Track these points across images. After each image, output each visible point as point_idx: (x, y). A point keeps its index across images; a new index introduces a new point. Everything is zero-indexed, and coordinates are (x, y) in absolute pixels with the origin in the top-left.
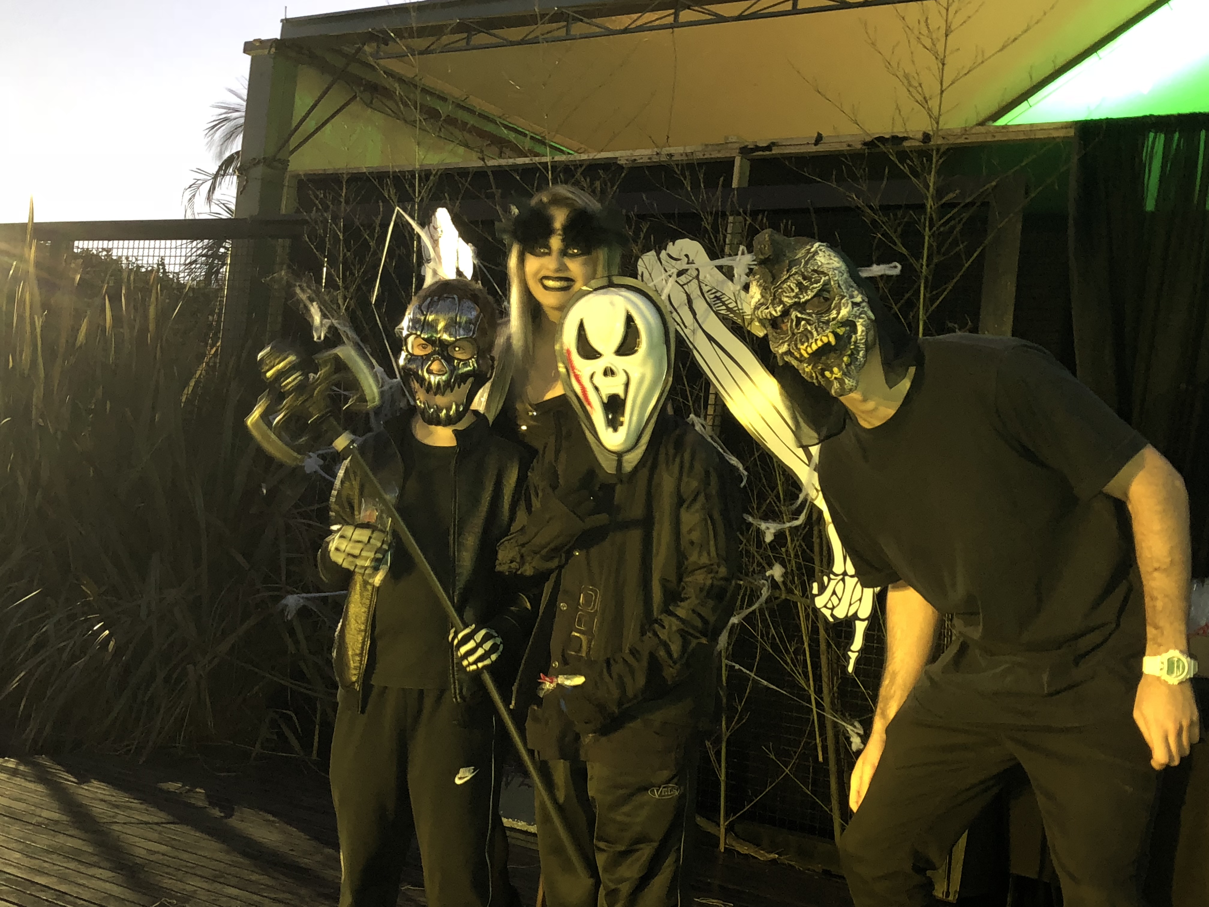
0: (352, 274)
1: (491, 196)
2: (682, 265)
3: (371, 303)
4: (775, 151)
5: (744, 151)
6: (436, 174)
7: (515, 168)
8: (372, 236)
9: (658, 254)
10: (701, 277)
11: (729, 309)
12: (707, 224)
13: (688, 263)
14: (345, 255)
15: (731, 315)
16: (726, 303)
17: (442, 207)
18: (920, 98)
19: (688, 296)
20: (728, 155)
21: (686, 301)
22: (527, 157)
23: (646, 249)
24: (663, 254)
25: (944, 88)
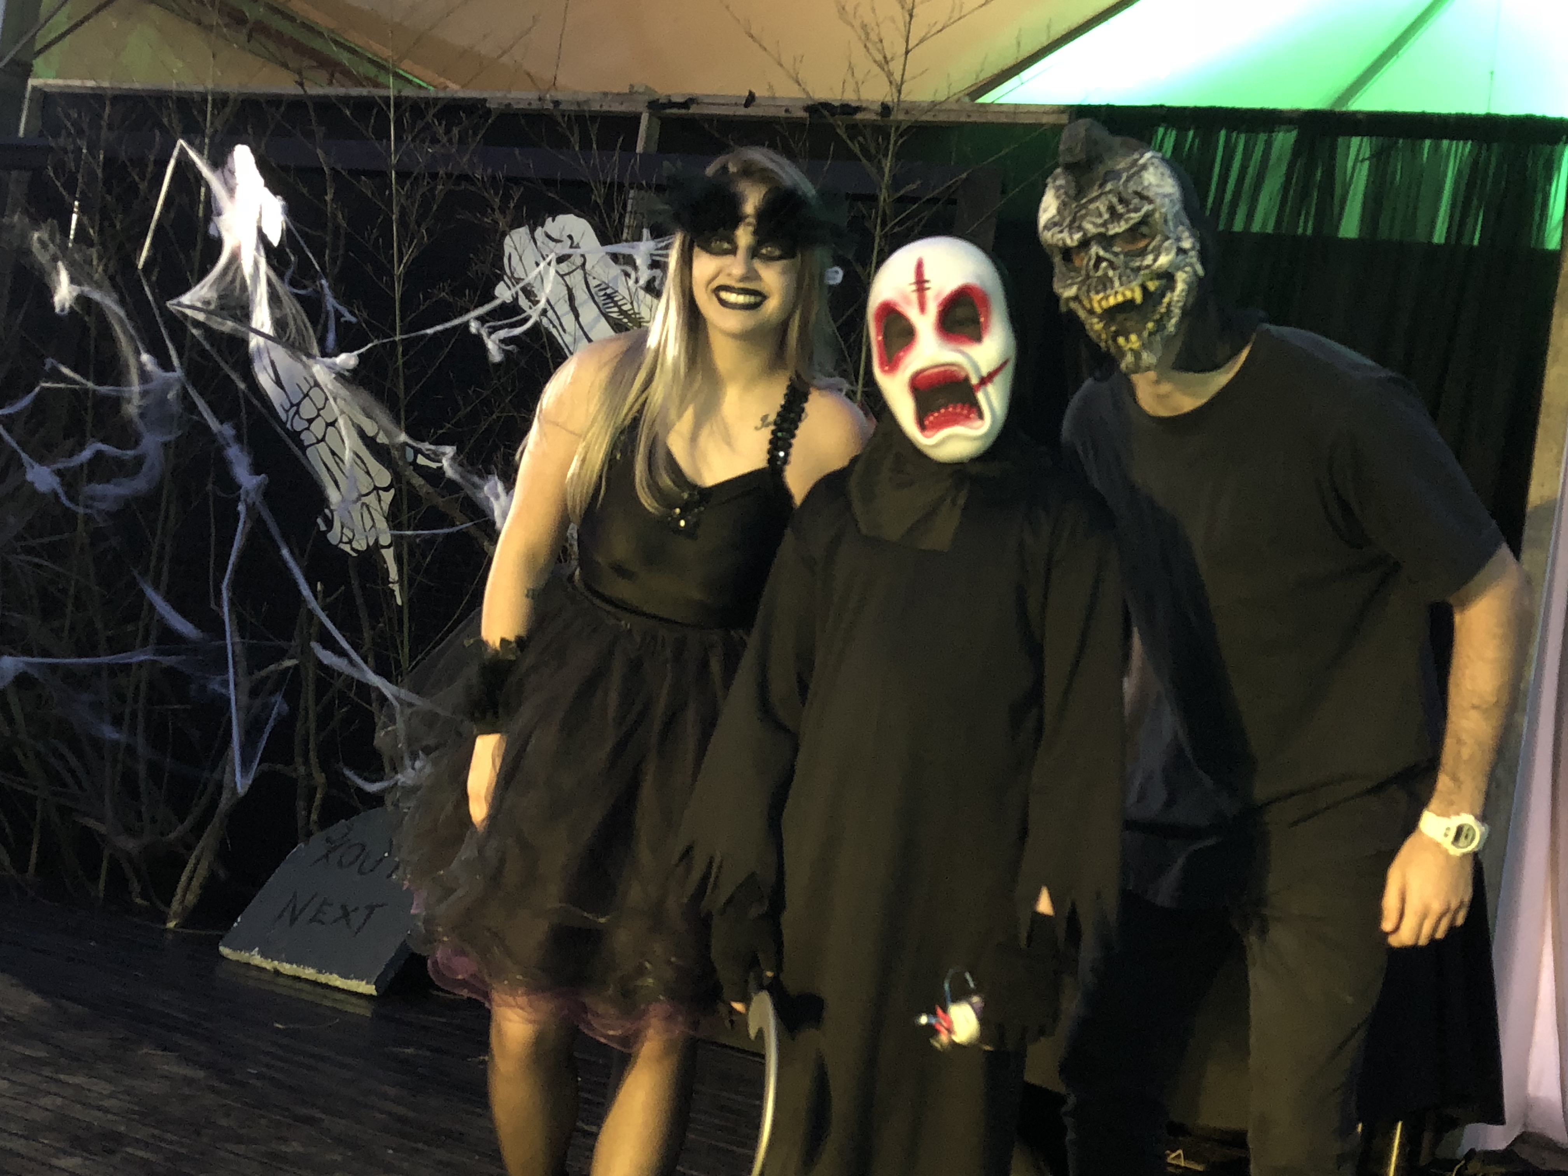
0: (112, 226)
1: (309, 135)
2: (564, 249)
3: (137, 268)
4: (694, 110)
5: (655, 106)
6: (236, 99)
7: (346, 100)
8: (143, 178)
9: (532, 231)
10: (588, 266)
11: (622, 312)
12: (598, 196)
13: (571, 247)
14: (103, 199)
15: (625, 320)
16: (620, 303)
17: (243, 143)
19: (570, 291)
20: (632, 109)
21: (567, 297)
22: (364, 86)
23: (516, 224)
24: (539, 232)
25: (910, 48)
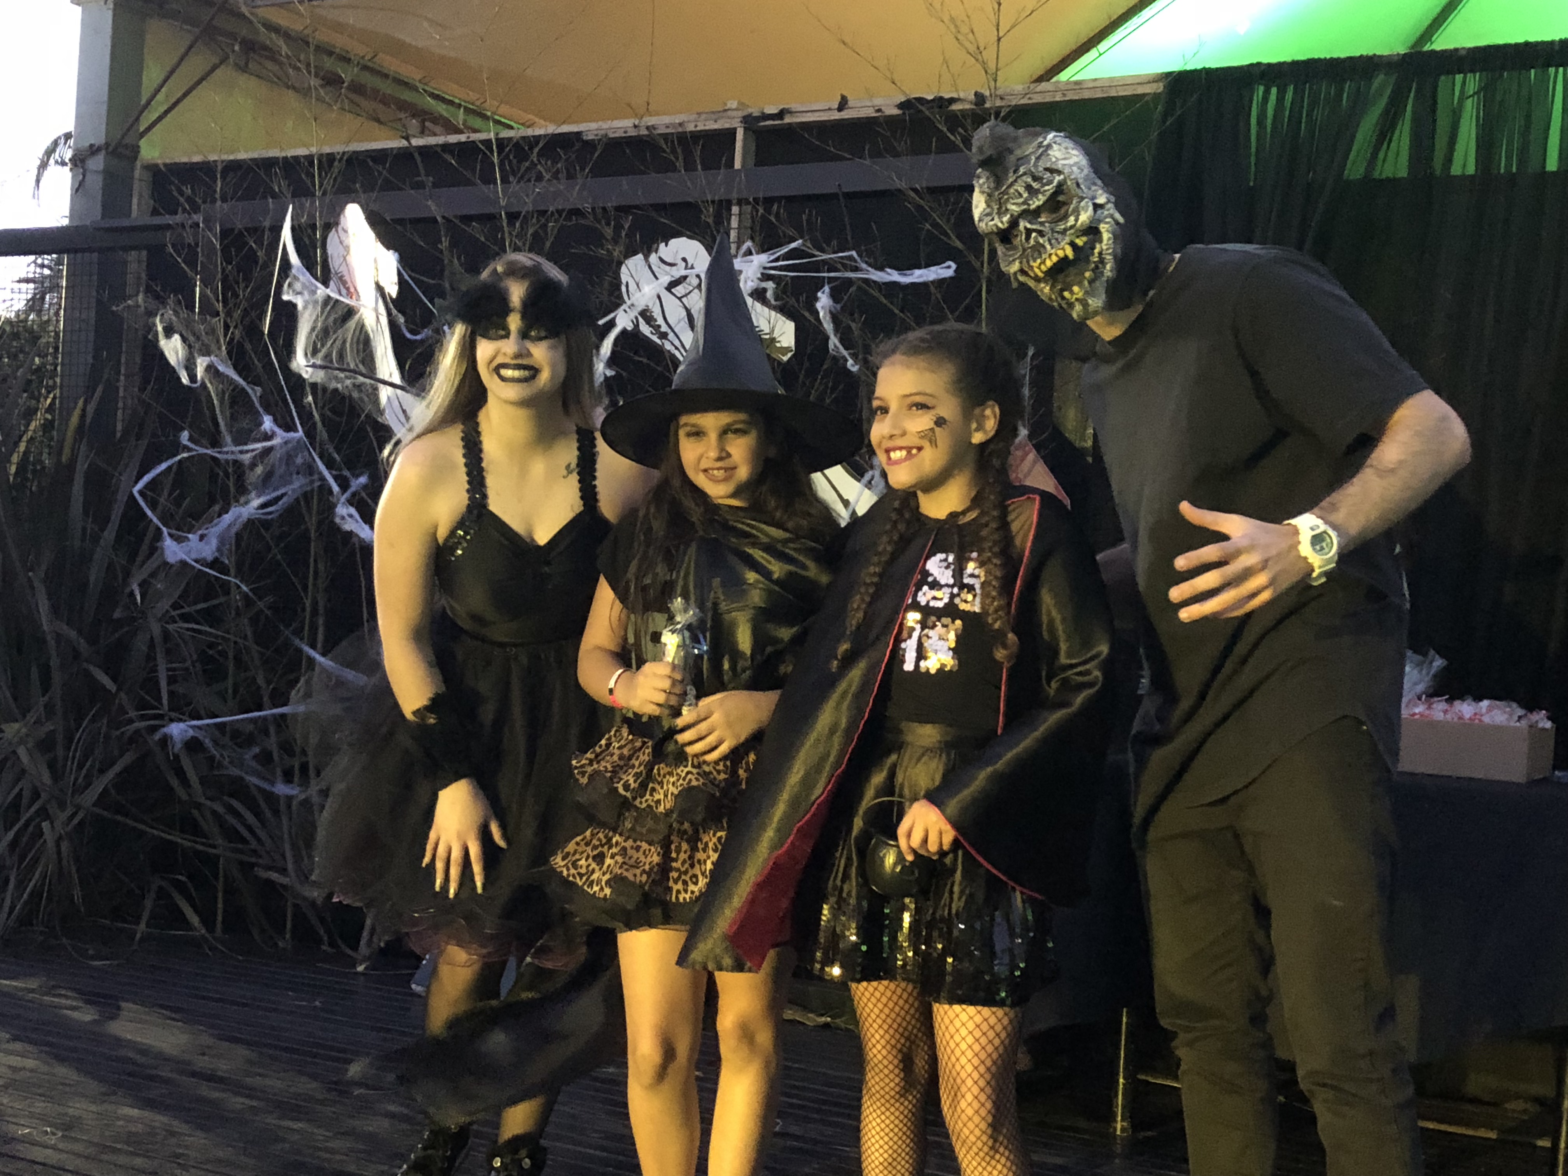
0: (236, 295)
1: (420, 186)
2: (679, 271)
3: (263, 334)
4: (788, 120)
5: (748, 120)
6: (341, 159)
7: (448, 148)
8: (260, 244)
9: (647, 257)
12: (707, 216)
13: (686, 269)
14: (223, 270)
17: (353, 202)
18: (972, 48)
20: (727, 126)
21: (685, 318)
22: (462, 133)
23: (630, 253)
24: (653, 258)
25: (1001, 34)
